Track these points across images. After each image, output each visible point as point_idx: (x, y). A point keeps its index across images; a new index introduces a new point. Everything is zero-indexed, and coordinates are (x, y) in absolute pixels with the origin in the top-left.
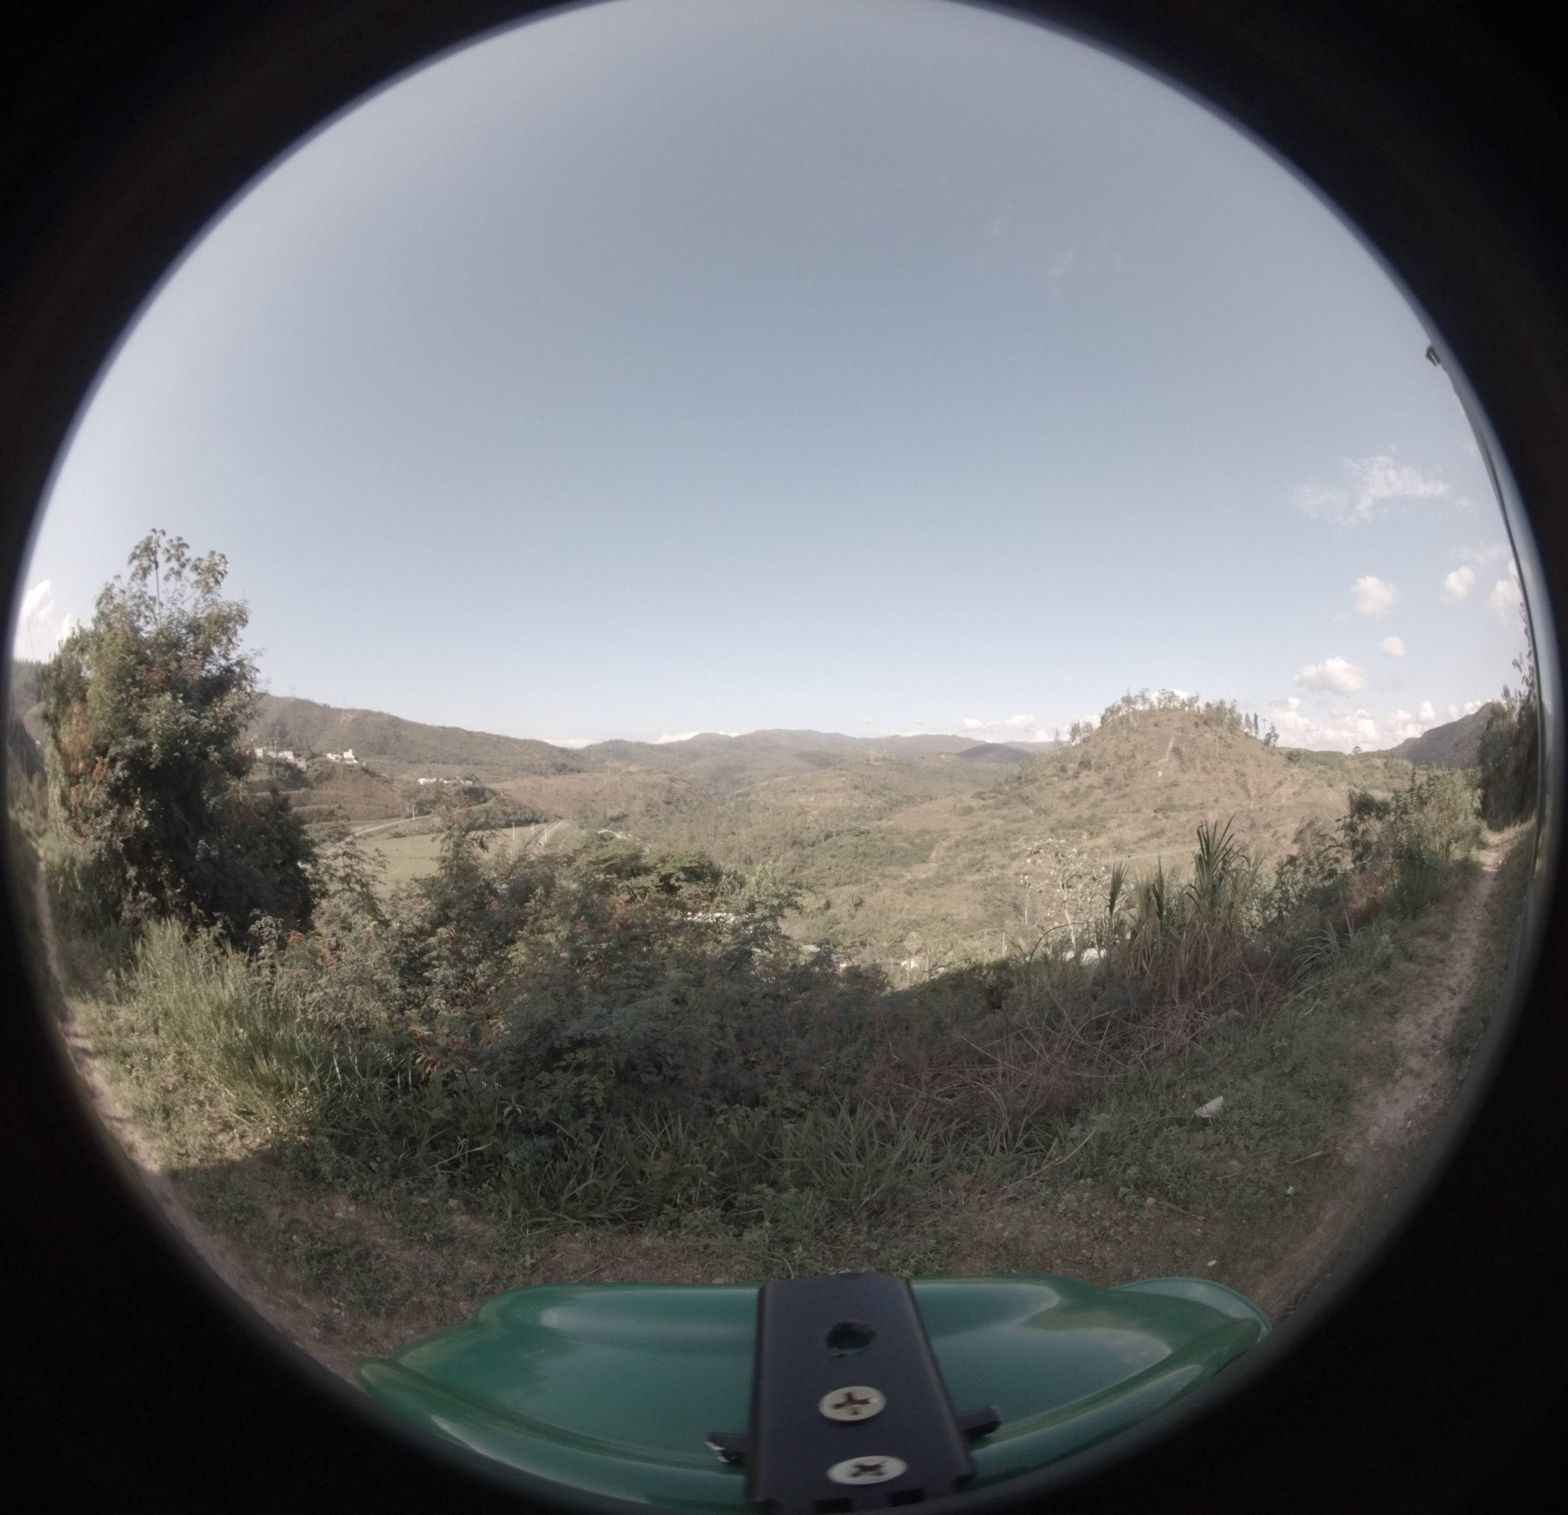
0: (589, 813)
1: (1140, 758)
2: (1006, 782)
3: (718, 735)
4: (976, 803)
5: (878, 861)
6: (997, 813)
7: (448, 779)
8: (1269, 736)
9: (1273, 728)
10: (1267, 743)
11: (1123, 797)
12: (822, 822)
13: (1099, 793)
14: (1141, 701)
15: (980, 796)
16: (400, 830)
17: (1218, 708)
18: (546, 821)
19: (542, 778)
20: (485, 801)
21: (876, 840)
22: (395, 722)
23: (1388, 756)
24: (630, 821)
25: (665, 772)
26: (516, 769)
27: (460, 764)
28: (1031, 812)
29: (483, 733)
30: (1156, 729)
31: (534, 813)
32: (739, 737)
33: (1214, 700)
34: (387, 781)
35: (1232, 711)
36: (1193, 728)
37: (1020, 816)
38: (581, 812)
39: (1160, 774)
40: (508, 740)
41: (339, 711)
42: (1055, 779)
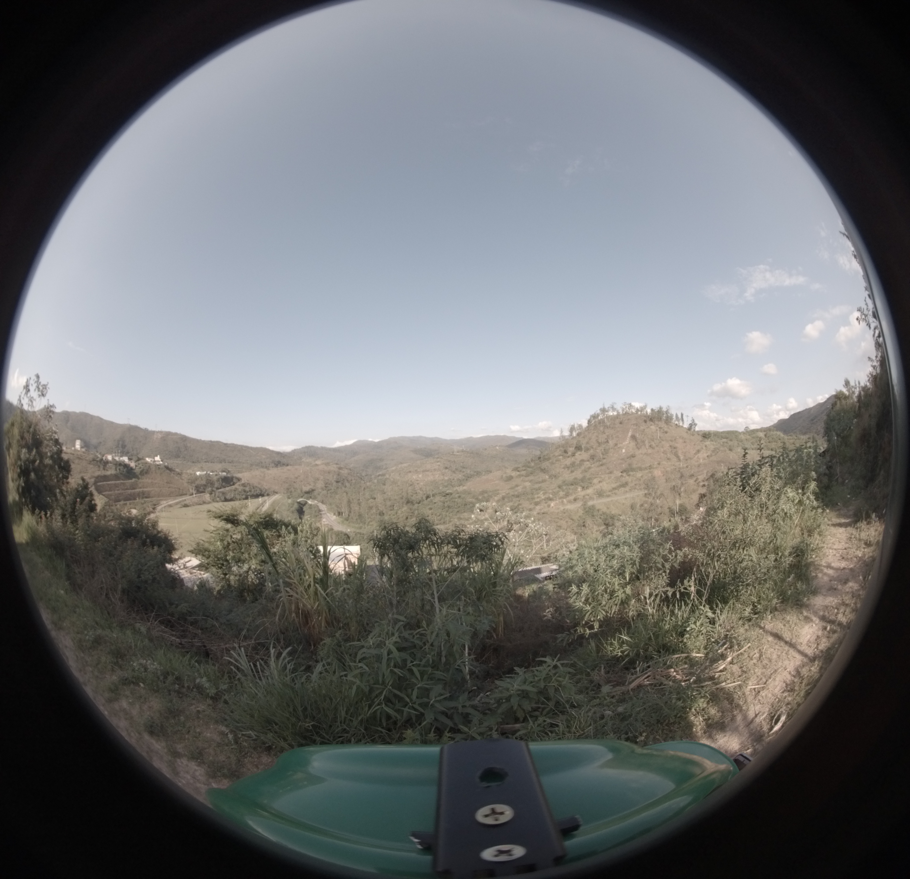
0: (293, 490)
1: (611, 443)
2: (532, 460)
3: (367, 441)
4: (514, 474)
5: (457, 510)
6: (527, 479)
7: (212, 472)
8: (691, 425)
9: (693, 420)
10: (689, 429)
11: (601, 465)
12: (424, 490)
13: (587, 464)
14: (611, 410)
15: (516, 469)
16: (187, 502)
17: (658, 411)
18: (268, 495)
19: (265, 470)
20: (234, 484)
21: (456, 498)
22: (184, 439)
23: (767, 431)
24: (316, 493)
25: (337, 464)
26: (252, 465)
27: (221, 462)
28: (547, 477)
29: (233, 444)
30: (621, 425)
31: (261, 491)
32: (379, 442)
33: (656, 407)
34: (179, 474)
35: (667, 412)
36: (644, 423)
37: (540, 480)
38: (288, 489)
39: (624, 451)
40: (247, 447)
41: (153, 432)
42: (561, 457)
